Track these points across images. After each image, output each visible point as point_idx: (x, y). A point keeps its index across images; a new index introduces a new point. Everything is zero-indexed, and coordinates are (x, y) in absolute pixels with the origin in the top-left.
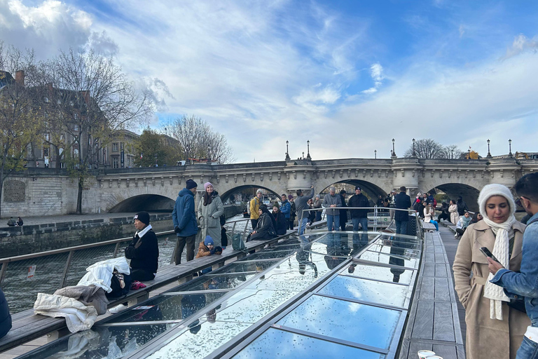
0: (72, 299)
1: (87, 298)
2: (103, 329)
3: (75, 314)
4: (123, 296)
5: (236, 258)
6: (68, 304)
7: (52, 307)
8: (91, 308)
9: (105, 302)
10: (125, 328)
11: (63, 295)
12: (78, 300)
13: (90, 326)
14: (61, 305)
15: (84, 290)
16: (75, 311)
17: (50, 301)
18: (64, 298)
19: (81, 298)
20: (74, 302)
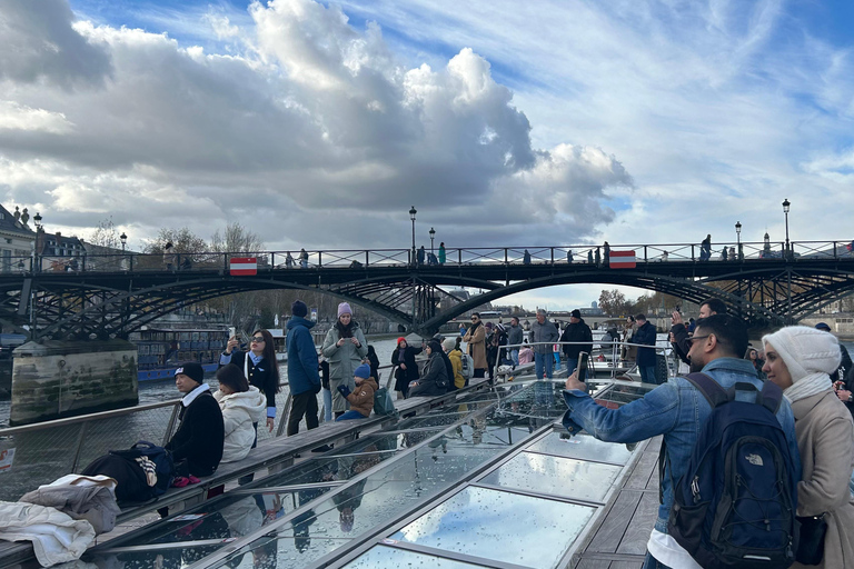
0: (51, 509)
1: (78, 507)
2: (106, 557)
3: (53, 535)
4: (153, 500)
5: (379, 427)
6: (41, 517)
7: (12, 523)
8: (83, 524)
9: (112, 510)
10: (155, 553)
11: (34, 503)
12: (61, 510)
13: (79, 554)
14: (28, 520)
15: (73, 493)
16: (52, 529)
17: (9, 513)
18: (37, 508)
19: (67, 507)
20: (54, 515)
